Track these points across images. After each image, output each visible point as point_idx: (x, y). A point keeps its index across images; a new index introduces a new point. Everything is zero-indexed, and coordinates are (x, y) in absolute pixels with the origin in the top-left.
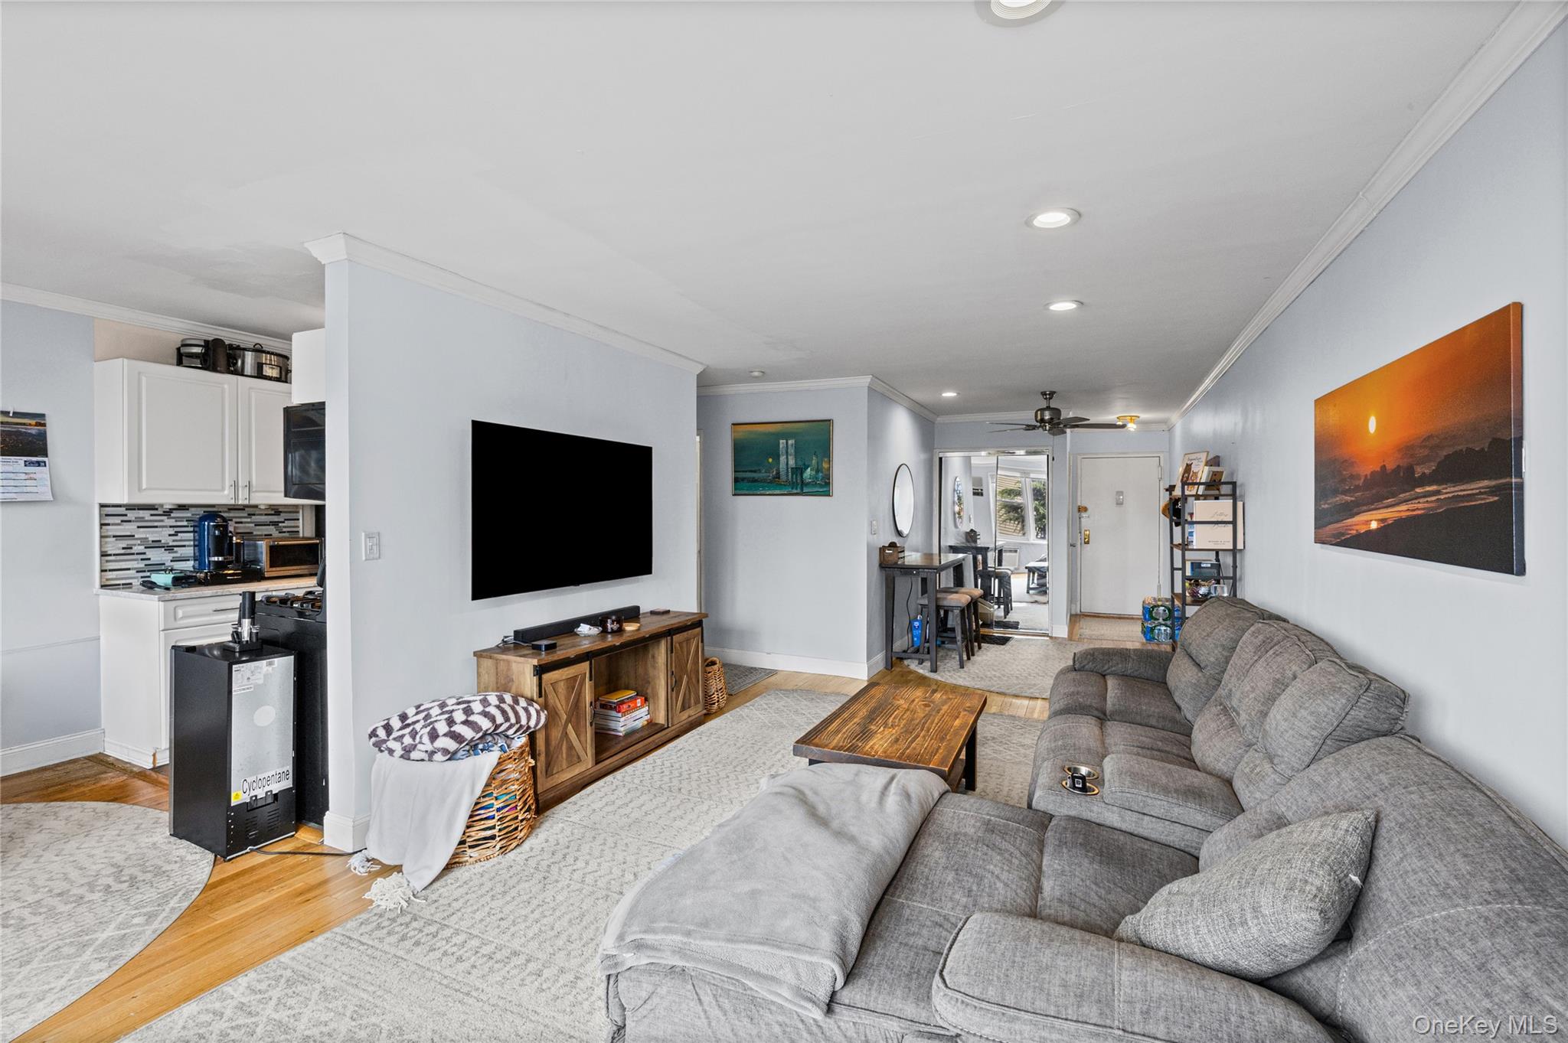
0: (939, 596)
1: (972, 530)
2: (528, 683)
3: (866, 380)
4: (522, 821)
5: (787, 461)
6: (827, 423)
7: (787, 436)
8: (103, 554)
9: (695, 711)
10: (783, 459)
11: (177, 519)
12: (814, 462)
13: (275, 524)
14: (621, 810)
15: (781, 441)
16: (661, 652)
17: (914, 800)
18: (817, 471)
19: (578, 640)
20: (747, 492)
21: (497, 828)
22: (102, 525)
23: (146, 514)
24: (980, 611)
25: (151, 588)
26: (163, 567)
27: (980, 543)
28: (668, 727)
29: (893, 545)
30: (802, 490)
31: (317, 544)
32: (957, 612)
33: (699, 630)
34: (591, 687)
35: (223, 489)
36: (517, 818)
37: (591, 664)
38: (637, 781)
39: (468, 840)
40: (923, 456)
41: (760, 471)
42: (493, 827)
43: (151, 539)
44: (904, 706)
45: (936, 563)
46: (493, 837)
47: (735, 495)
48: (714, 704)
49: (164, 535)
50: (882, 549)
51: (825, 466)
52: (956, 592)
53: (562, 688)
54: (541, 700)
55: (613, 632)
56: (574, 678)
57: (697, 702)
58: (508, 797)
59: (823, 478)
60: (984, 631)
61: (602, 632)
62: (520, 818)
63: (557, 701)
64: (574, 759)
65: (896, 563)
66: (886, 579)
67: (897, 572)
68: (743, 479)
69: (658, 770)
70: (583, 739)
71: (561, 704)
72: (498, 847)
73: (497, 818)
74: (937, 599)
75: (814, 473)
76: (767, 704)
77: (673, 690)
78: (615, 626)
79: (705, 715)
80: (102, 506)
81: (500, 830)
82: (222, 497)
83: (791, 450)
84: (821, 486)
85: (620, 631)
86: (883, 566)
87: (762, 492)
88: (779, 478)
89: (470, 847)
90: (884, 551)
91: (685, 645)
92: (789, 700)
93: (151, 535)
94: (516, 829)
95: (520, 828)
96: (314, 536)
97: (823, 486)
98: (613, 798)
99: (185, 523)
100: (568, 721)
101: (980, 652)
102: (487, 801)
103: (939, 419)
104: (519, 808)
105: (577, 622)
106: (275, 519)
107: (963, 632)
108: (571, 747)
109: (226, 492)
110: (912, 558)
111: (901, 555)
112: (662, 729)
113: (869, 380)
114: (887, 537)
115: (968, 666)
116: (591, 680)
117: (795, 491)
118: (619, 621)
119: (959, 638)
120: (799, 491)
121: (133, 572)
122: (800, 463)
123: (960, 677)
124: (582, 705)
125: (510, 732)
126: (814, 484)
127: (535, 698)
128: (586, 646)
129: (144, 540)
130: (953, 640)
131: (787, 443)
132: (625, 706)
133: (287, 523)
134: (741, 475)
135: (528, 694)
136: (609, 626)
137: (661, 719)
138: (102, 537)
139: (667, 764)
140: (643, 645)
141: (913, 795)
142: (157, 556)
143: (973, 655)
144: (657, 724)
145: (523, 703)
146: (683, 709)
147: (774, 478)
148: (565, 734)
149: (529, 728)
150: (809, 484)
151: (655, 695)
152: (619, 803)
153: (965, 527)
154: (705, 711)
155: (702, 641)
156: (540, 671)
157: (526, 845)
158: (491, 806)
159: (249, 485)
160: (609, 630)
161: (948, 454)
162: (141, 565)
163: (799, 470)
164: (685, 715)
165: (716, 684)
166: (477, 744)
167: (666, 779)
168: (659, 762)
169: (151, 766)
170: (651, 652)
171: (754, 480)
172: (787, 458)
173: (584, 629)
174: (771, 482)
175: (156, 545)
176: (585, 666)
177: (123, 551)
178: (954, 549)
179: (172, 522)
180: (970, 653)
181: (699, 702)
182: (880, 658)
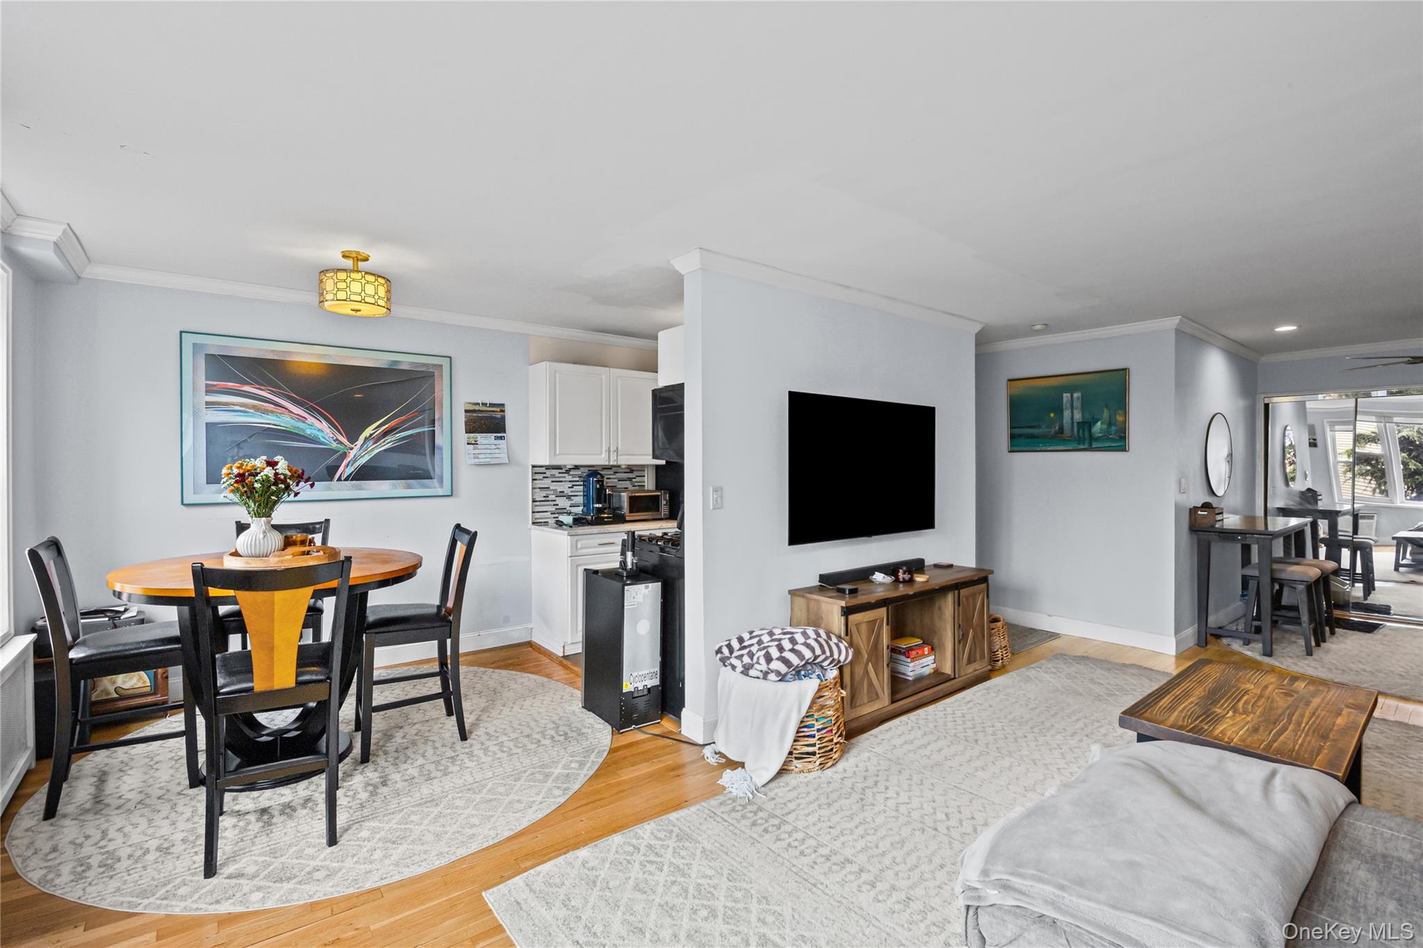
0: (1275, 566)
1: (1309, 490)
2: (837, 623)
3: (1175, 320)
4: (836, 744)
5: (1072, 415)
6: (1124, 371)
7: (1071, 389)
8: (534, 501)
9: (980, 667)
10: (1067, 413)
11: (574, 476)
12: (1106, 414)
13: (630, 479)
14: (920, 750)
15: (1065, 395)
16: (948, 605)
17: (1314, 803)
18: (1110, 424)
19: (874, 587)
20: (1024, 449)
21: (818, 746)
22: (533, 480)
23: (556, 472)
24: (1332, 589)
25: (561, 526)
26: (565, 511)
27: (1322, 505)
28: (955, 678)
29: (1206, 506)
30: (1090, 444)
31: (658, 496)
32: (1301, 587)
33: (984, 586)
34: (887, 630)
35: (601, 454)
36: (832, 740)
37: (888, 610)
38: (931, 725)
39: (795, 752)
40: (1241, 403)
41: (1039, 427)
42: (814, 745)
43: (559, 490)
44: (1255, 691)
45: (1260, 527)
46: (814, 754)
47: (1010, 452)
48: (998, 661)
49: (564, 487)
50: (1193, 511)
51: (1120, 418)
52: (1298, 564)
53: (864, 628)
54: (848, 638)
55: (904, 581)
56: (874, 621)
57: (982, 657)
58: (825, 720)
59: (1117, 432)
60: (1337, 613)
61: (895, 581)
62: (835, 741)
63: (860, 641)
64: (874, 696)
65: (1213, 526)
66: (1199, 545)
67: (1213, 536)
68: (1020, 436)
69: (950, 718)
70: (880, 678)
71: (862, 642)
72: (818, 763)
73: (817, 737)
74: (1272, 571)
75: (1105, 426)
76: (1055, 668)
77: (959, 642)
78: (907, 577)
79: (991, 670)
80: (533, 466)
81: (819, 749)
82: (600, 460)
83: (1077, 404)
84: (1113, 440)
85: (911, 581)
86: (1195, 528)
87: (1044, 448)
88: (1062, 433)
89: (796, 758)
90: (1196, 512)
91: (971, 599)
92: (1081, 667)
93: (559, 487)
94: (832, 750)
95: (834, 750)
96: (654, 488)
97: (1117, 440)
98: (910, 737)
99: (577, 479)
100: (869, 660)
101: (1334, 639)
102: (810, 722)
103: (1264, 359)
104: (834, 732)
105: (871, 571)
106: (630, 475)
107: (1311, 612)
108: (871, 684)
109: (603, 456)
110: (1231, 521)
111: (1219, 517)
112: (949, 679)
113: (1177, 321)
114: (1199, 498)
115: (1318, 653)
116: (888, 624)
117: (1082, 447)
118: (910, 572)
119: (1305, 617)
120: (1086, 446)
121: (549, 513)
122: (1088, 417)
123: (1308, 666)
124: (880, 647)
125: (825, 664)
126: (1106, 437)
127: (843, 636)
128: (880, 593)
129: (555, 490)
130: (1296, 621)
131: (1072, 397)
132: (914, 653)
133: (638, 479)
134: (1017, 431)
135: (837, 632)
136: (901, 575)
137: (948, 669)
138: (533, 488)
139: (959, 713)
140: (930, 596)
141: (1310, 797)
142: (563, 503)
143: (1324, 641)
144: (943, 674)
145: (834, 640)
146: (970, 662)
147: (1056, 433)
148: (867, 672)
149: (839, 662)
150: (1098, 439)
151: (942, 647)
152: (918, 743)
153: (1299, 486)
154: (990, 667)
155: (988, 597)
156: (847, 612)
157: (840, 766)
158: (812, 726)
159: (617, 450)
160: (901, 580)
161: (1275, 400)
162: (553, 509)
163: (1086, 425)
164: (971, 669)
165: (1000, 642)
166: (800, 671)
167: (960, 728)
168: (949, 710)
169: (561, 654)
170: (937, 605)
171: (1032, 436)
172: (1072, 412)
173: (879, 577)
174: (1053, 437)
175: (561, 494)
176: (882, 612)
177: (543, 499)
178: (1285, 512)
179: (570, 478)
180: (1320, 639)
181: (984, 658)
182: (1190, 632)
